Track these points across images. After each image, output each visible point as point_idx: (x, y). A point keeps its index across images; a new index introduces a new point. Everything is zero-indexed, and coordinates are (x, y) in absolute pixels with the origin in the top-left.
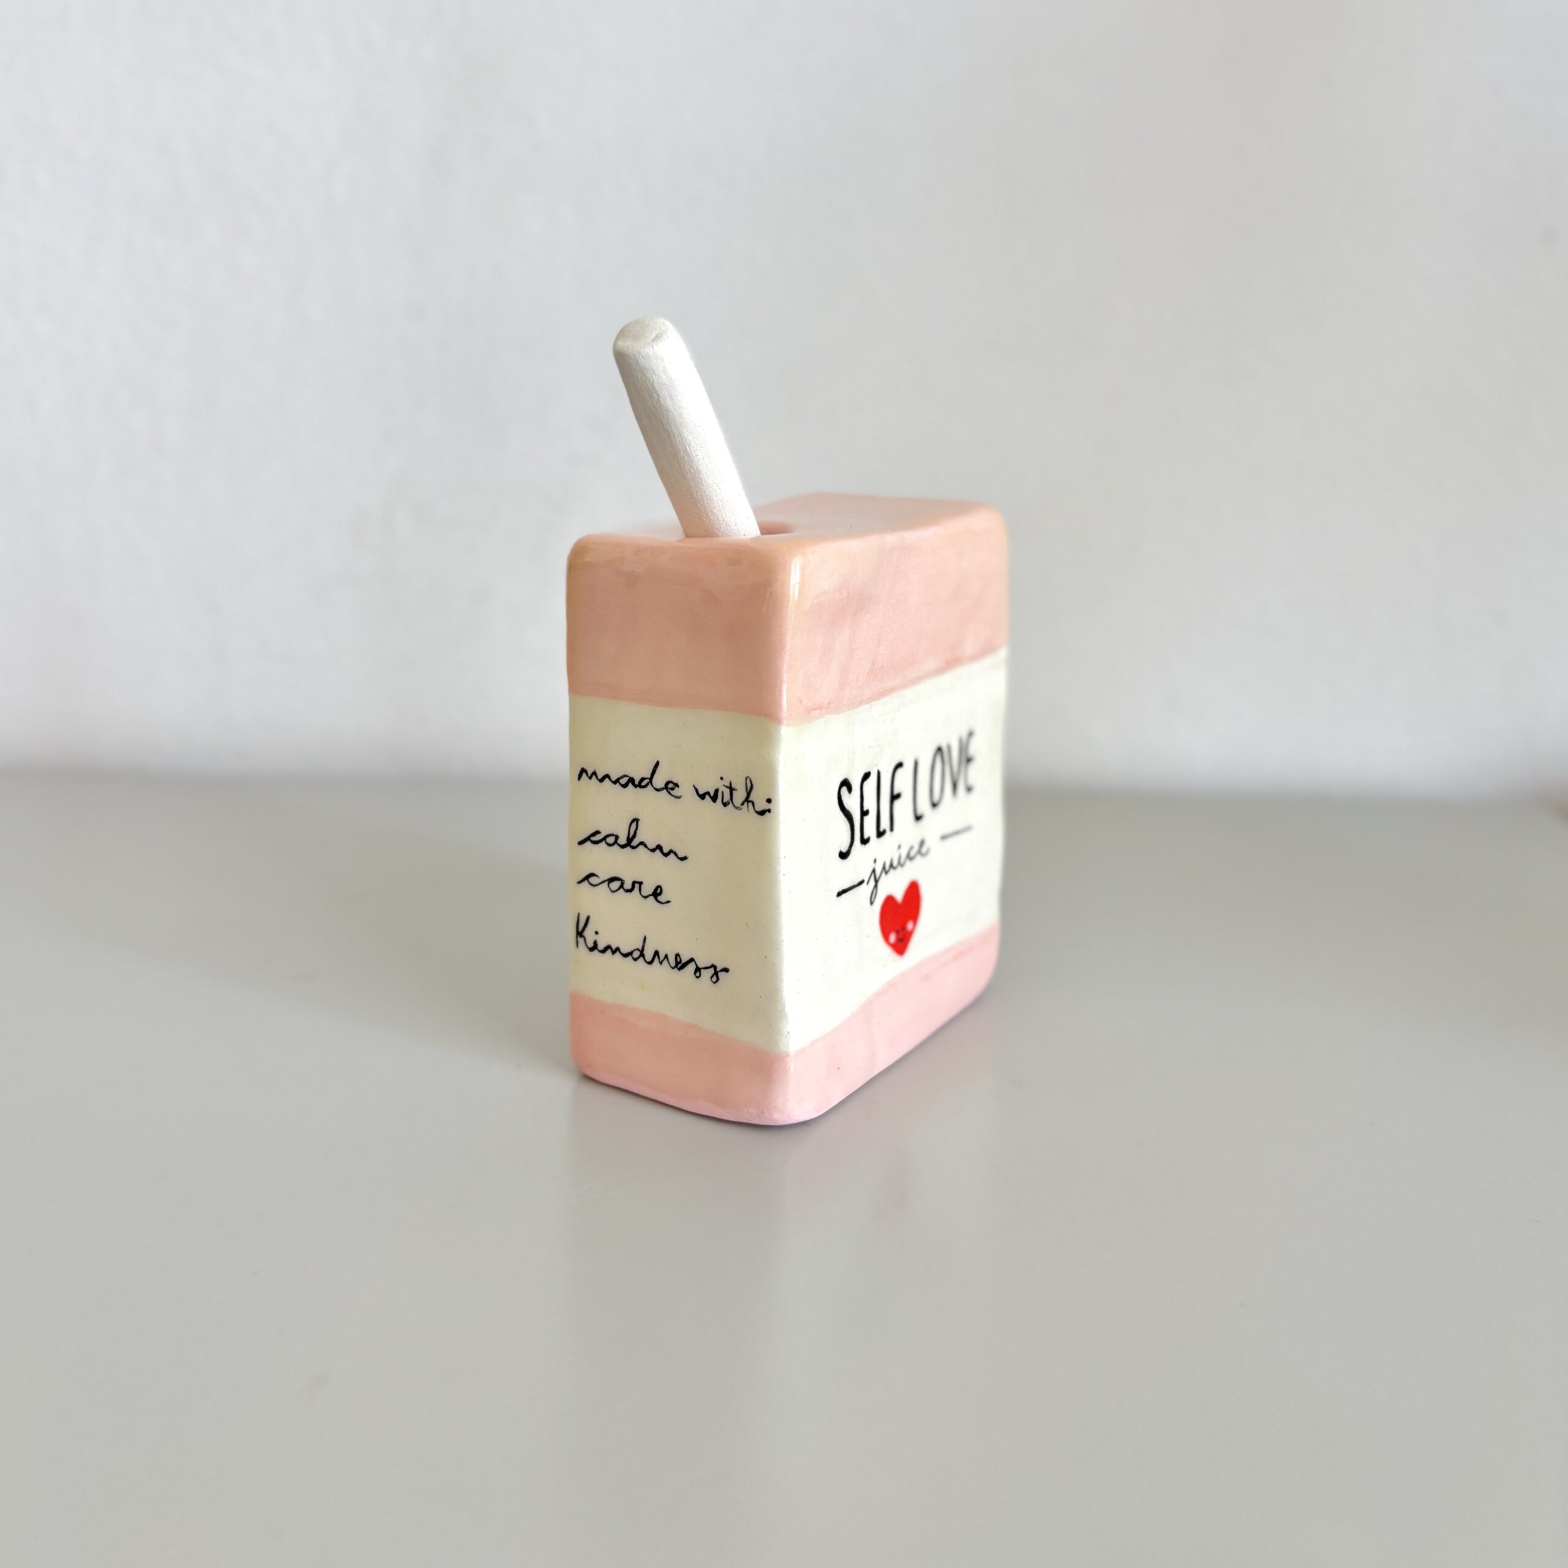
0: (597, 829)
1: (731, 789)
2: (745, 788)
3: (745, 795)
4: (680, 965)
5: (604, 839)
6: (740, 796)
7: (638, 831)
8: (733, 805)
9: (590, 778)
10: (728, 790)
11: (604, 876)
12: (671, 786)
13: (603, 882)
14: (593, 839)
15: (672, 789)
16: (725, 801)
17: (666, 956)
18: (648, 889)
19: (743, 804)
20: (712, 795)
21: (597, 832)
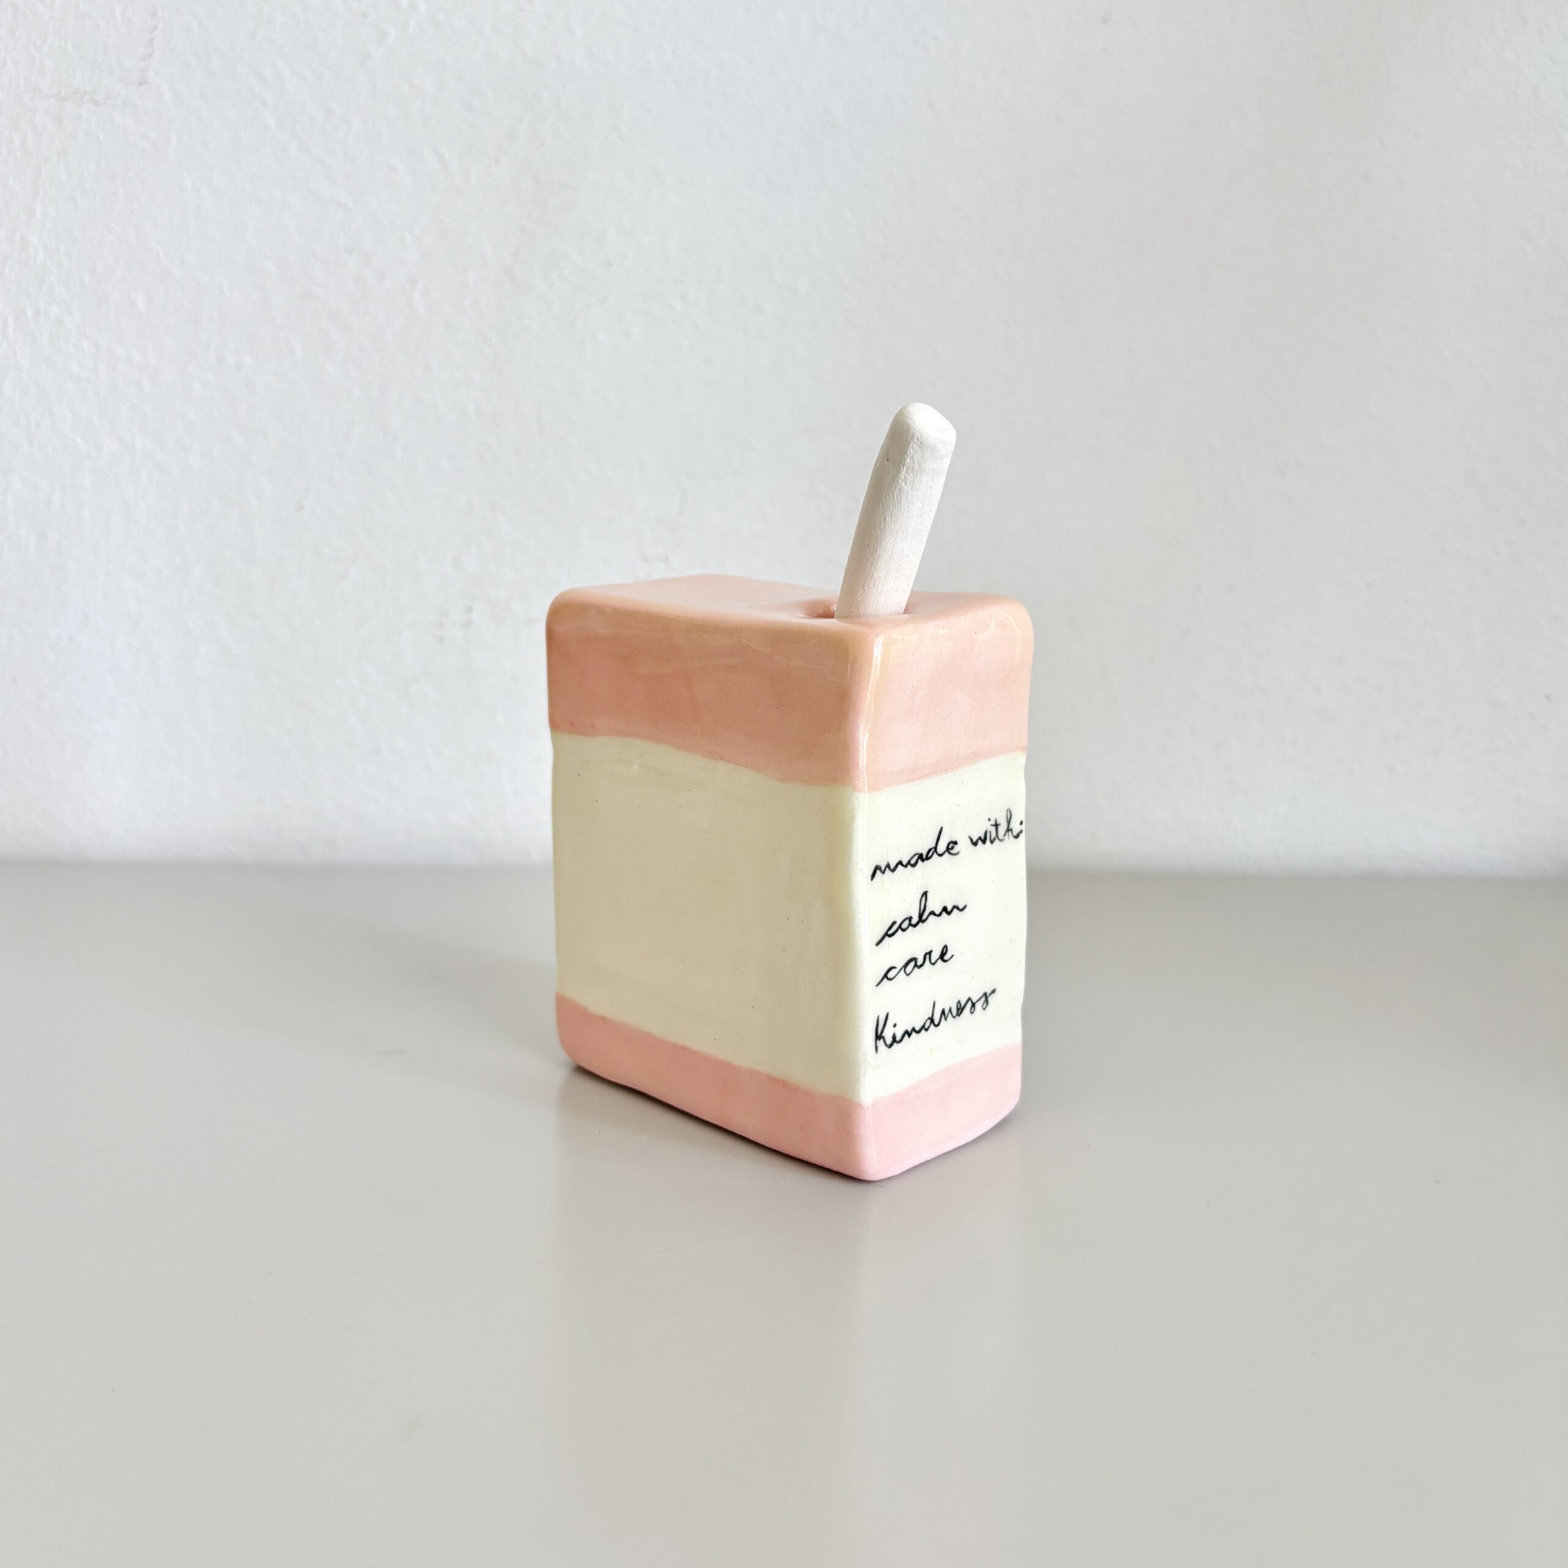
0: (893, 921)
1: (996, 825)
2: (1005, 816)
3: (1006, 826)
4: (960, 1010)
5: (900, 927)
6: (1002, 829)
7: (927, 904)
8: (998, 838)
9: (883, 873)
10: (994, 828)
11: (899, 965)
12: (951, 845)
13: (900, 970)
14: (890, 933)
15: (952, 848)
16: (992, 838)
17: (950, 1010)
18: (935, 955)
19: (1005, 835)
20: (983, 838)
21: (894, 923)
